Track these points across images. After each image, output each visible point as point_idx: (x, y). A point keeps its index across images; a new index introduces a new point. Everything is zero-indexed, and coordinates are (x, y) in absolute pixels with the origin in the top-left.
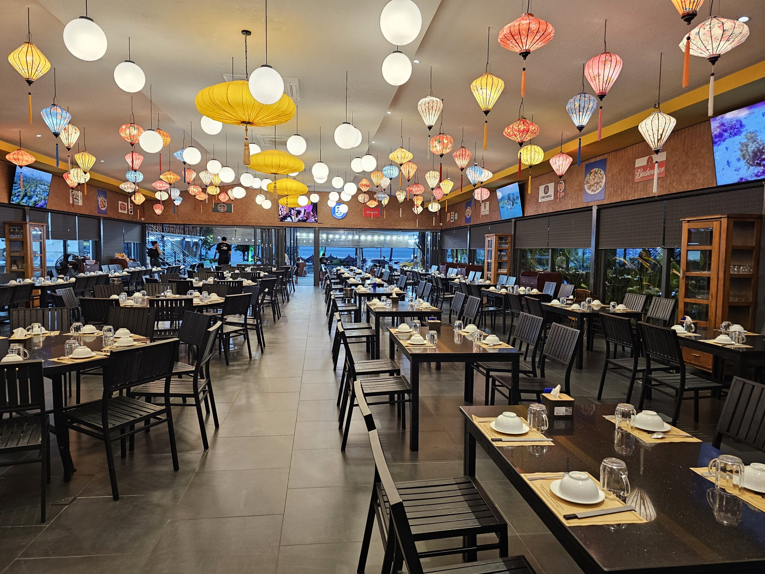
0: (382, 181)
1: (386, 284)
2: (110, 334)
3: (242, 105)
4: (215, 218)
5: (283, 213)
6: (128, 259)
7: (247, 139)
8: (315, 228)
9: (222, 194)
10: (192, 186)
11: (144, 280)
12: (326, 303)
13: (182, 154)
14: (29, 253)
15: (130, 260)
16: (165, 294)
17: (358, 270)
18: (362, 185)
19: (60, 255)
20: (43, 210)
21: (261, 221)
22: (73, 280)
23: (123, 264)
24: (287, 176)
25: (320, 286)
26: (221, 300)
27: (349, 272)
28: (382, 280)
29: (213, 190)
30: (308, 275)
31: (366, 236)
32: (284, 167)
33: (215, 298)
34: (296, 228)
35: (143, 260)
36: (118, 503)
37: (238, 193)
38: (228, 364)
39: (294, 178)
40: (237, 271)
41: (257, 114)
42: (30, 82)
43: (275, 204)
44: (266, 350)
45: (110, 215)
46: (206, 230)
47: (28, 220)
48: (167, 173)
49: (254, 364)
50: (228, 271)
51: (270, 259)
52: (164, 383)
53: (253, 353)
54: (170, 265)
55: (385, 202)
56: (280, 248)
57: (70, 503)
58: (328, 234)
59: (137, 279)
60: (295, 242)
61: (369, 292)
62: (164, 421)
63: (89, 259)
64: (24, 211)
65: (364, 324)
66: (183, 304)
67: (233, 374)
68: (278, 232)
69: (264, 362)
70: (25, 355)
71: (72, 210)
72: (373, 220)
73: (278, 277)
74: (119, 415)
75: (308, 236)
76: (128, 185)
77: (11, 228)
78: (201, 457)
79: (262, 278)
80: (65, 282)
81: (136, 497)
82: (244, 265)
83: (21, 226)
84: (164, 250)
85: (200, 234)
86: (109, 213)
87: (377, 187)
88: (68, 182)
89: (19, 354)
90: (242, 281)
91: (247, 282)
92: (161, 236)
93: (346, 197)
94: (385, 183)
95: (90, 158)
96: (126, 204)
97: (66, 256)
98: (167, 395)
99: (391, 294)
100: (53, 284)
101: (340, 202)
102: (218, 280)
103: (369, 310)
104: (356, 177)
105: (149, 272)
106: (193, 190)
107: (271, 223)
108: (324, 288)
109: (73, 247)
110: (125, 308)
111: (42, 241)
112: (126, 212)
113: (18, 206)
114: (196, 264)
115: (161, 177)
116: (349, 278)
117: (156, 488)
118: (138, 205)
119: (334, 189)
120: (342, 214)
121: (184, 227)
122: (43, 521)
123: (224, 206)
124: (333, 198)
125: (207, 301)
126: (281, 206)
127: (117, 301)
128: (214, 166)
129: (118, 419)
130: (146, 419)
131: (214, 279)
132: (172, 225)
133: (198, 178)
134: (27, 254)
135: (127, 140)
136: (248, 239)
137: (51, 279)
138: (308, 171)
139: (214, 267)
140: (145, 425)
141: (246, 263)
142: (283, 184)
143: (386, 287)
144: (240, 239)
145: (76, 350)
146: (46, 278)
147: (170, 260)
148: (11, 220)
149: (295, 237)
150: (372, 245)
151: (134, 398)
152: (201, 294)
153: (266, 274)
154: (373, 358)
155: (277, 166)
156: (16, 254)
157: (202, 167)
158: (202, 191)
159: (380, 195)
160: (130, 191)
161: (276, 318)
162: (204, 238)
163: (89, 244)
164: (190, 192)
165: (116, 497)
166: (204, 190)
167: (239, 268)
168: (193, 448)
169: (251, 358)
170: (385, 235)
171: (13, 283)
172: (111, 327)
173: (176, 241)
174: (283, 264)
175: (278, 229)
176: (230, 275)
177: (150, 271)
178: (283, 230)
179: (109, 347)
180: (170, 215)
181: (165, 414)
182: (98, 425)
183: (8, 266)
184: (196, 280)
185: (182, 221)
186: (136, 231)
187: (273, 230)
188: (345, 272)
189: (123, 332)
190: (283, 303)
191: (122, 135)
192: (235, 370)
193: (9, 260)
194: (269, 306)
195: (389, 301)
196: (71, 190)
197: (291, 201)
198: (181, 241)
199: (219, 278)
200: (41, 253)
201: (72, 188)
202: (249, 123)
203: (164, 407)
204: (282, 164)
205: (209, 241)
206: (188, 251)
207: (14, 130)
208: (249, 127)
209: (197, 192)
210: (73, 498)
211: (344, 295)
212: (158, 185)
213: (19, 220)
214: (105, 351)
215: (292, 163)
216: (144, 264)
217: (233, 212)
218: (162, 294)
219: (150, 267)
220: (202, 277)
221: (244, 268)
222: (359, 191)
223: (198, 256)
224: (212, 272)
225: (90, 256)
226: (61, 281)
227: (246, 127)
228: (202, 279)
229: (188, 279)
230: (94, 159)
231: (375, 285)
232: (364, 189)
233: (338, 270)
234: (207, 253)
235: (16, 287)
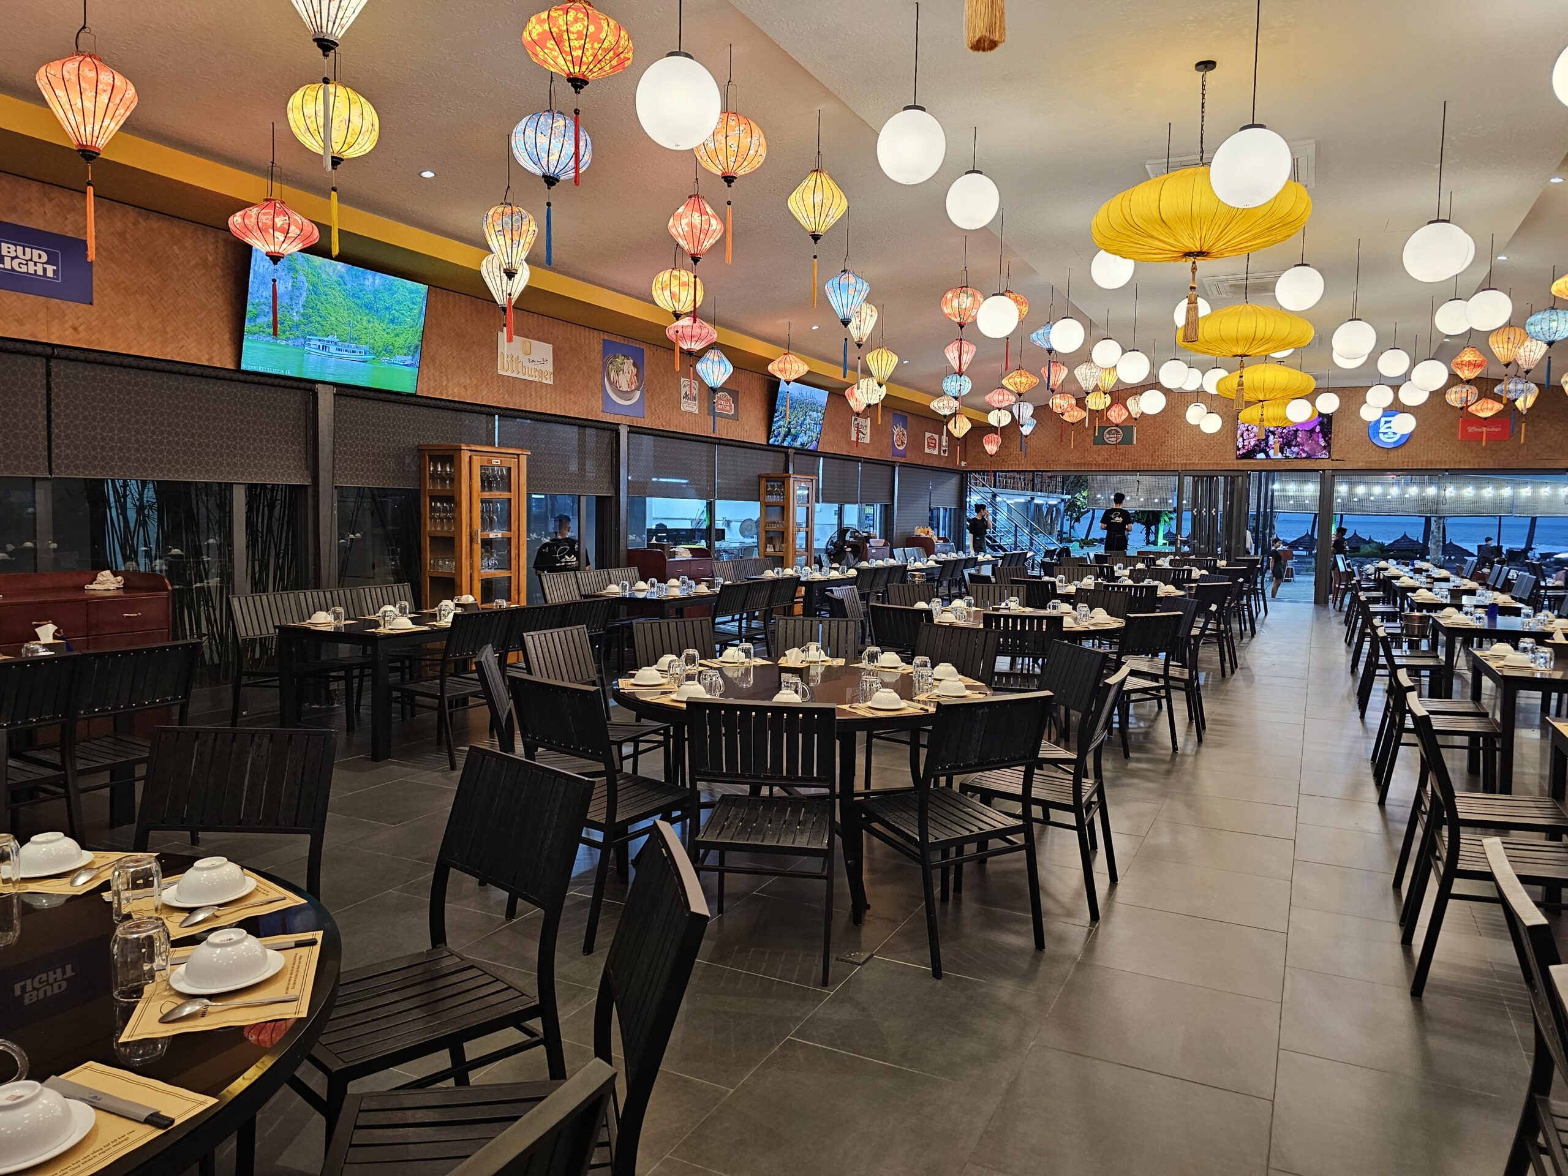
0: (1521, 351)
1: (1526, 610)
2: (926, 671)
3: (1190, 219)
4: (1098, 456)
5: (1246, 443)
6: (935, 538)
7: (1194, 288)
8: (1324, 470)
9: (1114, 408)
10: (1058, 396)
11: (967, 577)
12: (1349, 644)
13: (1049, 333)
14: (791, 525)
15: (939, 539)
16: (1007, 605)
17: (1437, 570)
18: (1462, 364)
19: (832, 532)
20: (815, 454)
21: (1196, 460)
22: (853, 572)
23: (928, 547)
24: (1266, 359)
25: (1331, 605)
26: (1116, 623)
27: (1411, 574)
28: (1513, 598)
29: (1098, 401)
30: (1296, 578)
31: (1458, 489)
32: (1264, 340)
33: (1101, 619)
34: (1271, 473)
35: (959, 540)
36: (940, 983)
37: (1152, 403)
38: (1127, 756)
39: (1280, 361)
40: (1140, 566)
41: (1221, 233)
42: (816, 237)
43: (1231, 420)
44: (1207, 736)
45: (911, 458)
46: (1075, 482)
47: (791, 472)
48: (1014, 373)
49: (1183, 763)
50: (1121, 565)
51: (1211, 540)
52: (1021, 775)
53: (1180, 739)
54: (1005, 550)
55: (1525, 402)
56: (1234, 518)
57: (864, 962)
58: (1352, 484)
59: (952, 576)
60: (1269, 505)
61: (1478, 625)
62: (1020, 848)
63: (875, 537)
64: (787, 455)
65: (1460, 701)
66: (1044, 627)
67: (1139, 777)
68: (1232, 483)
69: (1203, 762)
70: (804, 695)
71: (854, 452)
72: (1485, 449)
73: (1235, 581)
74: (944, 822)
75: (1301, 490)
76: (945, 402)
77: (769, 484)
78: (1085, 934)
79: (1195, 581)
80: (841, 577)
81: (971, 982)
82: (1153, 553)
83: (782, 481)
84: (995, 520)
85: (1063, 489)
86: (908, 454)
87: (1507, 365)
88: (852, 403)
89: (796, 692)
90: (1157, 587)
91: (1165, 590)
92: (990, 495)
93: (1414, 395)
94: (1532, 352)
95: (890, 359)
96: (936, 437)
97: (842, 532)
98: (1026, 798)
99: (1550, 635)
100: (823, 578)
101: (1396, 408)
102: (1105, 583)
103: (1479, 669)
104: (1442, 346)
105: (972, 563)
106: (1059, 403)
107: (1217, 464)
108: (1340, 610)
109: (852, 515)
110: (940, 626)
111: (809, 505)
112: (936, 452)
113: (779, 449)
114: (1055, 550)
115: (1005, 382)
116: (1414, 590)
117: (1007, 973)
118: (958, 439)
119: (1381, 380)
120: (1397, 437)
121: (1033, 476)
122: (825, 983)
123: (1118, 432)
124: (1377, 399)
125: (1086, 623)
126: (1242, 428)
127: (929, 613)
128: (1106, 352)
129: (942, 829)
130: (982, 839)
131: (1096, 579)
132: (1012, 474)
133: (1071, 378)
134: (788, 528)
135: (953, 318)
136: (1160, 499)
137: (820, 571)
138: (1323, 341)
139: (1092, 556)
140: (978, 852)
141: (1151, 548)
142: (1257, 376)
143: (1528, 616)
144: (1142, 499)
145: (877, 694)
146: (813, 567)
147: (1007, 541)
148: (768, 471)
149: (1270, 493)
150: (1475, 512)
151: (966, 795)
152: (1074, 609)
153: (1205, 572)
154: (1489, 788)
155: (1247, 339)
156: (773, 527)
157: (1084, 356)
158: (1077, 405)
159: (1511, 386)
160: (947, 412)
161: (1228, 670)
162: (1070, 497)
163: (874, 511)
164: (1054, 409)
165: (937, 973)
166: (1081, 403)
167: (1143, 558)
168: (1070, 913)
169: (1175, 748)
170: (1516, 485)
171: (769, 574)
172: (927, 659)
173: (1016, 504)
174: (1241, 551)
175: (1231, 477)
176: (1127, 572)
177: (974, 561)
178: (1245, 477)
179: (927, 695)
180: (1011, 454)
181: (1023, 835)
182: (910, 833)
183: (762, 546)
184: (1061, 581)
185: (1033, 464)
186: (951, 485)
187: (1221, 479)
188: (1402, 573)
189: (945, 669)
190: (1242, 638)
191: (946, 310)
192: (1142, 769)
193: (763, 536)
194: (1211, 642)
195: (1546, 652)
196: (853, 418)
197: (1270, 411)
198: (1026, 503)
199: (1106, 578)
200: (807, 526)
201: (858, 414)
202: (1201, 254)
203: (1020, 822)
204: (1260, 333)
205: (1079, 503)
206: (1039, 523)
207: (780, 322)
208: (1200, 262)
209: (1066, 406)
210: (868, 955)
211: (1402, 628)
212: (995, 398)
213: (779, 472)
214: (919, 701)
215: (1284, 328)
216: (960, 546)
217: (1135, 442)
218: (1003, 605)
219: (972, 554)
220: (1071, 576)
221: (1154, 560)
222: (1454, 380)
223: (1056, 533)
224: (1089, 566)
225: (876, 532)
226: (835, 575)
227: (1194, 263)
228: (1071, 578)
229: (1046, 579)
230: (895, 359)
231: (1493, 611)
232: (1466, 374)
233: (1379, 570)
234: (1072, 527)
235: (775, 583)
